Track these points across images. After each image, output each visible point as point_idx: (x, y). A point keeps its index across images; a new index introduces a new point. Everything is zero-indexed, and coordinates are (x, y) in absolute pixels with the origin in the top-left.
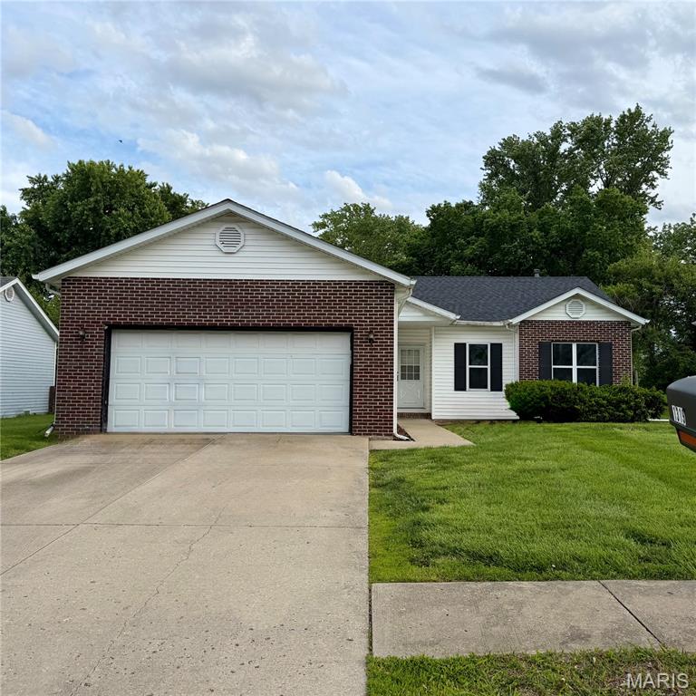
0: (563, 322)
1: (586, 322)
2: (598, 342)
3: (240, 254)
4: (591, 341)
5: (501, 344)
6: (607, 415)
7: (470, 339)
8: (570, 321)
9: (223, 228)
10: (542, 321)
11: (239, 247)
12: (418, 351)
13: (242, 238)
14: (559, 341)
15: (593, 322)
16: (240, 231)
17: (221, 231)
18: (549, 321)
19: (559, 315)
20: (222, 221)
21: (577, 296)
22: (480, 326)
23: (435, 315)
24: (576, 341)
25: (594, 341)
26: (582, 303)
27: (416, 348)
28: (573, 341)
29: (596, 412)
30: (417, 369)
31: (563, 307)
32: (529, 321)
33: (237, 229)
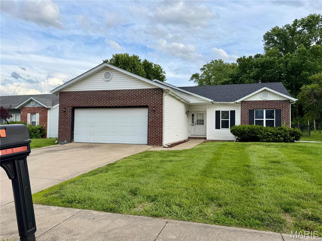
0: (259, 101)
1: (270, 101)
2: (275, 109)
3: (111, 81)
4: (272, 109)
5: (235, 111)
6: (271, 139)
7: (222, 109)
8: (262, 101)
9: (105, 72)
10: (250, 101)
11: (110, 78)
12: (203, 114)
13: (111, 75)
14: (258, 109)
15: (273, 101)
16: (110, 73)
17: (105, 73)
18: (253, 101)
19: (258, 98)
20: (105, 70)
21: (265, 90)
22: (225, 104)
23: (204, 100)
24: (265, 109)
25: (273, 109)
26: (268, 93)
27: (203, 113)
28: (264, 109)
29: (267, 138)
30: (203, 121)
31: (259, 95)
32: (245, 101)
33: (110, 72)
